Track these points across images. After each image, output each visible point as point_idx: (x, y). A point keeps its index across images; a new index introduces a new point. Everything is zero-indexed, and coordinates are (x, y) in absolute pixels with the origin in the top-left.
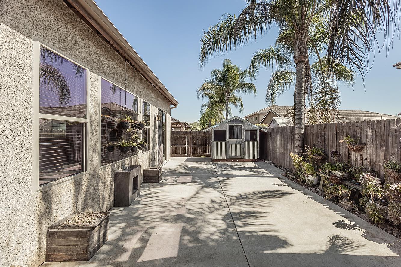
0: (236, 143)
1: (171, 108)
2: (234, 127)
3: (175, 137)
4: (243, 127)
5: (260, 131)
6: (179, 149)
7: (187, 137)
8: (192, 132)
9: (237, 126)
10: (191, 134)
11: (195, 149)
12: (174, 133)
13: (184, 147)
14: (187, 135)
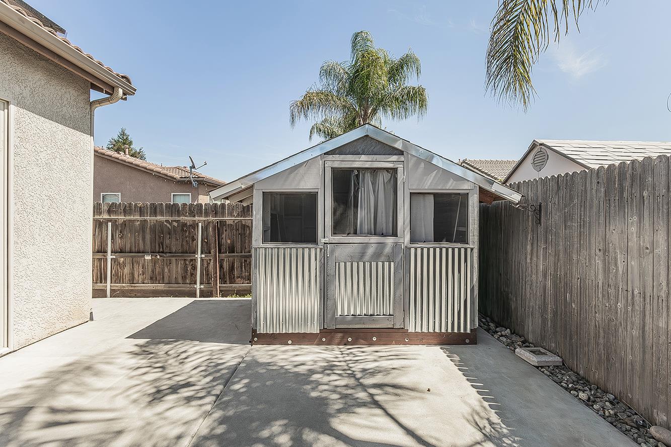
0: (362, 254)
1: (92, 104)
2: (357, 176)
3: (161, 223)
4: (400, 176)
5: (484, 193)
6: (176, 268)
7: (200, 224)
8: (220, 210)
9: (374, 171)
10: (216, 214)
11: (232, 269)
12: (158, 210)
13: (192, 260)
14: (203, 218)
